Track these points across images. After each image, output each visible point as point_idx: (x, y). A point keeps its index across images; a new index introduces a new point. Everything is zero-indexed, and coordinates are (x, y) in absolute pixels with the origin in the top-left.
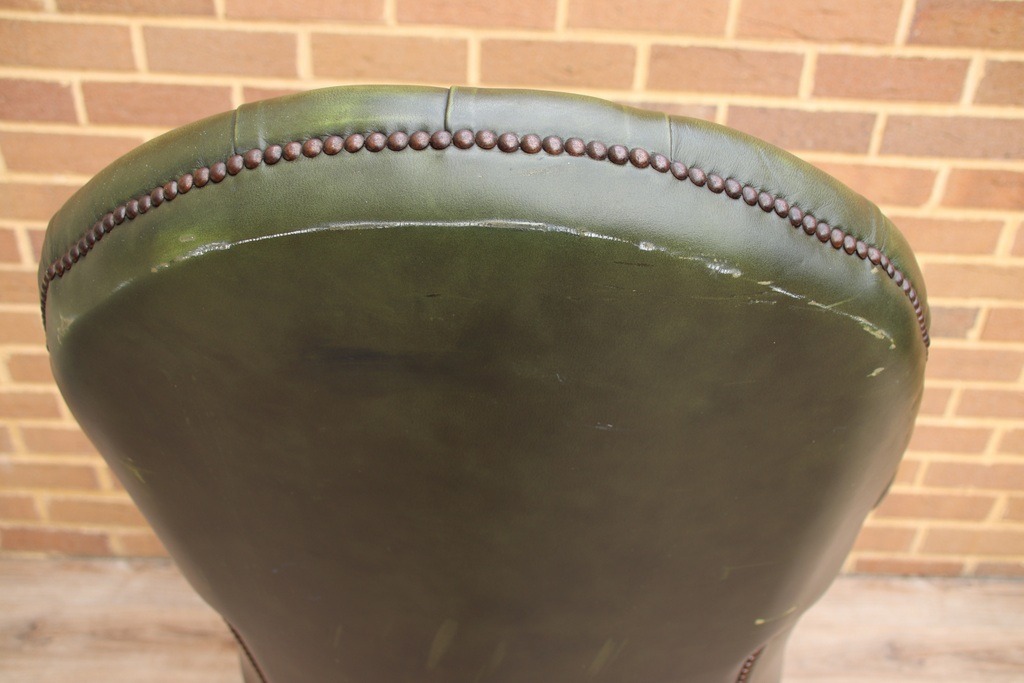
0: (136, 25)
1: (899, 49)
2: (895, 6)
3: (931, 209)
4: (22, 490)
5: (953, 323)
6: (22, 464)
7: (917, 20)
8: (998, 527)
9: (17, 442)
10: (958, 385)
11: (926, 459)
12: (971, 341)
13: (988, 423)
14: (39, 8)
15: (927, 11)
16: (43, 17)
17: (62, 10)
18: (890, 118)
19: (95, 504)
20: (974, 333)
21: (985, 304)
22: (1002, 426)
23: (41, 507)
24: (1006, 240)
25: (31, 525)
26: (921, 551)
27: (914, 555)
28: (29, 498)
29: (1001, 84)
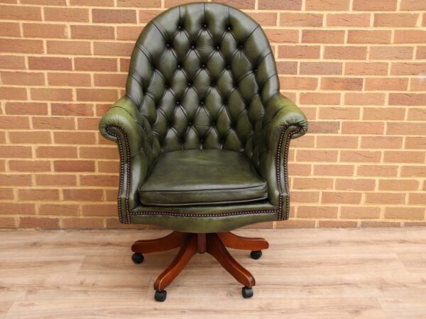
0: (92, 42)
1: (300, 44)
2: (297, 32)
3: (318, 90)
4: (31, 202)
5: (333, 128)
6: (33, 190)
7: (303, 36)
8: (364, 206)
9: (34, 181)
10: (339, 150)
11: (335, 178)
12: (340, 134)
13: (352, 164)
14: (66, 38)
15: (305, 33)
16: (67, 40)
17: (72, 38)
18: (301, 63)
19: (56, 206)
20: (340, 131)
21: (341, 121)
22: (356, 165)
23: (37, 208)
24: (342, 100)
25: (31, 216)
26: (341, 217)
27: (339, 219)
28: (33, 205)
29: (330, 53)
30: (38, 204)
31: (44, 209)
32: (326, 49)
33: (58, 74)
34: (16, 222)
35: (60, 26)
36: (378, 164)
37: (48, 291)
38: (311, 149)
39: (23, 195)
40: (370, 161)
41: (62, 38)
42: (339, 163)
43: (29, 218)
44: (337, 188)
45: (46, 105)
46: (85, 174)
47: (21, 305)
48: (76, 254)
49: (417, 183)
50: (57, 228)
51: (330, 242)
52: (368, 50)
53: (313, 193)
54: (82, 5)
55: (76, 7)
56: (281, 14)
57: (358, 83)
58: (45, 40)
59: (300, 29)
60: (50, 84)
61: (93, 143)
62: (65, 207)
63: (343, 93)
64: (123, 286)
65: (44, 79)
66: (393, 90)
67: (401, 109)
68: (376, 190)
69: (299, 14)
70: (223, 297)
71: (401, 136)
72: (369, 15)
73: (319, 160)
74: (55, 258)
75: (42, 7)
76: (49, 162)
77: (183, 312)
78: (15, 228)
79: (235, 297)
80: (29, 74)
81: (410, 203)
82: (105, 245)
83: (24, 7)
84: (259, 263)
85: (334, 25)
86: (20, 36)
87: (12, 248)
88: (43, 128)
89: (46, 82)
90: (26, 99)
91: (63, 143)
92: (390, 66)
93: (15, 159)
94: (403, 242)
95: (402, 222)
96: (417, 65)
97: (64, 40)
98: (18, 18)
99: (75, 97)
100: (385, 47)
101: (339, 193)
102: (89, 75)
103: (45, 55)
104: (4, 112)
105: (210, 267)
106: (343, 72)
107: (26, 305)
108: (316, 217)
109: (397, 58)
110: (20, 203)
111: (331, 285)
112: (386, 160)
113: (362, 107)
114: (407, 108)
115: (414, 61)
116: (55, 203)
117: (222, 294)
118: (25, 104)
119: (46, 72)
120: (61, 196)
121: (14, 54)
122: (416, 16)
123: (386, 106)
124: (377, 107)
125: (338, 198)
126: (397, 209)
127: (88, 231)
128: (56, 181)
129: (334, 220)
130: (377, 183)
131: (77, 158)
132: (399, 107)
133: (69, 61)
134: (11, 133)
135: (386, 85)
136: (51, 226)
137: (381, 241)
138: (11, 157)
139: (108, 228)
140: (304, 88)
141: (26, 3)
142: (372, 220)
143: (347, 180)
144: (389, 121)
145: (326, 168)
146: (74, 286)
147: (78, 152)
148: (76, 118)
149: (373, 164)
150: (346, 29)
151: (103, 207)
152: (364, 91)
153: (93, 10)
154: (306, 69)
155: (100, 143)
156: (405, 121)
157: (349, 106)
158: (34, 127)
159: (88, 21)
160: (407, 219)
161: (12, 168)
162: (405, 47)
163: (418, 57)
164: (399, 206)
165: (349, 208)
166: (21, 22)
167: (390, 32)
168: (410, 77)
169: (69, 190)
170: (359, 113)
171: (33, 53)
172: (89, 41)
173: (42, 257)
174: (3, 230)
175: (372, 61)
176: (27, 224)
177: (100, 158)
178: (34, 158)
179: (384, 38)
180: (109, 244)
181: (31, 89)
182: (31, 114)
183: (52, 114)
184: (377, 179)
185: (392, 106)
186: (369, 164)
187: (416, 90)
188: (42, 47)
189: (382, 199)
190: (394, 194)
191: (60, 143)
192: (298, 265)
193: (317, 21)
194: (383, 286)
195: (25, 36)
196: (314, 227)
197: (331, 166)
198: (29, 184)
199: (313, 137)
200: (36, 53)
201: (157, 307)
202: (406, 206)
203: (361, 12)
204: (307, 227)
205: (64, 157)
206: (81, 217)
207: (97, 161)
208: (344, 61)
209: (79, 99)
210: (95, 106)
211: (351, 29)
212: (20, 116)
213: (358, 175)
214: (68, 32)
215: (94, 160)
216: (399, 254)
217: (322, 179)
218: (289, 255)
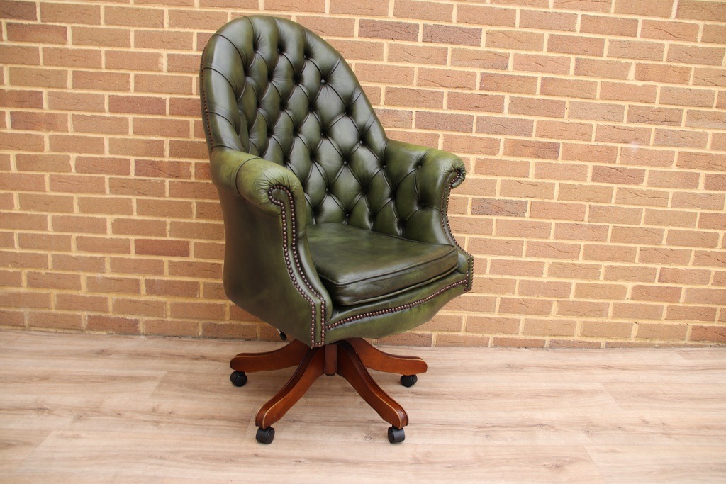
0: (194, 77)
1: (477, 92)
2: (474, 75)
3: (500, 156)
4: (103, 295)
5: (518, 209)
6: (106, 278)
7: (482, 80)
8: (556, 319)
9: (108, 266)
10: (525, 240)
11: (518, 278)
12: (527, 218)
13: (542, 260)
14: (160, 70)
15: (485, 77)
16: (161, 74)
17: (169, 71)
18: (478, 117)
19: (135, 302)
20: (527, 214)
21: (529, 200)
22: (548, 262)
23: (110, 304)
24: (532, 171)
25: (103, 314)
26: (523, 333)
27: (521, 336)
28: (106, 299)
29: (517, 106)
30: (112, 298)
31: (120, 306)
32: (513, 100)
33: (146, 120)
34: (83, 322)
35: (152, 54)
36: (575, 262)
37: (104, 418)
38: (488, 237)
39: (93, 284)
40: (566, 258)
41: (155, 71)
42: (524, 258)
43: (99, 317)
44: (521, 293)
45: (128, 161)
46: (176, 259)
47: (61, 436)
48: (155, 369)
49: (624, 289)
50: (136, 333)
51: (510, 367)
52: (567, 106)
53: (488, 299)
54: (185, 27)
55: (177, 30)
56: (453, 50)
57: (554, 149)
58: (132, 74)
59: (479, 72)
60: (135, 133)
61: (188, 216)
62: (147, 303)
63: (533, 161)
64: (212, 418)
65: (128, 125)
66: (598, 161)
67: (608, 187)
68: (572, 298)
69: (477, 51)
70: (358, 441)
71: (607, 224)
72: (569, 59)
73: (498, 253)
74: (125, 372)
75: (132, 30)
76: (128, 240)
77: (298, 461)
78: (82, 330)
79: (378, 441)
80: (109, 119)
81: (614, 316)
82: (197, 359)
83: (109, 29)
84: (413, 393)
85: (523, 70)
86: (101, 68)
87: (71, 355)
88: (123, 194)
89: (131, 130)
90: (102, 152)
91: (148, 215)
92: (594, 129)
93: (84, 235)
94: (607, 367)
95: (603, 341)
96: (629, 130)
97: (157, 74)
98: (101, 44)
99: (167, 153)
100: (590, 103)
101: (523, 300)
102: (187, 123)
103: (132, 93)
104: (73, 170)
105: (342, 395)
106: (534, 134)
107: (67, 438)
108: (491, 333)
109: (604, 119)
110: (88, 295)
111: (517, 426)
112: (586, 257)
113: (557, 183)
114: (615, 186)
115: (625, 124)
116: (135, 298)
117: (357, 437)
118: (102, 159)
119: (130, 117)
120: (143, 288)
121: (91, 92)
122: (628, 66)
123: (589, 182)
124: (577, 183)
125: (522, 307)
126: (596, 324)
127: (177, 339)
128: (137, 267)
129: (514, 336)
130: (573, 287)
131: (165, 236)
132: (605, 184)
133: (162, 102)
134: (81, 200)
135: (588, 154)
136: (128, 329)
137: (578, 367)
138: (80, 232)
139: (204, 337)
140: (482, 153)
141: (112, 24)
142: (564, 338)
143: (535, 282)
144: (592, 204)
145: (507, 264)
146: (142, 413)
147: (168, 228)
148: (167, 181)
149: (570, 261)
150: (539, 75)
151: (199, 306)
152: (560, 161)
153: (198, 33)
154: (484, 126)
155: (197, 217)
156: (613, 204)
157: (540, 181)
158: (111, 192)
159: (191, 49)
160: (610, 338)
161: (80, 248)
162: (614, 105)
163: (630, 121)
164: (600, 320)
165: (536, 320)
166: (103, 49)
167: (596, 83)
168: (620, 145)
169: (153, 281)
170: (553, 190)
171: (115, 90)
172: (190, 75)
173: (108, 371)
174: (67, 331)
175: (572, 121)
176: (97, 324)
177: (197, 238)
178: (109, 235)
179: (587, 90)
180: (203, 357)
181: (110, 139)
182: (108, 173)
183: (136, 175)
184: (574, 282)
185: (596, 184)
186: (565, 261)
187: (627, 164)
188: (128, 82)
189: (578, 310)
190: (594, 304)
191: (144, 214)
192: (469, 397)
193: (502, 62)
194: (590, 428)
195: (107, 68)
196: (487, 346)
197: (514, 261)
198: (102, 270)
199: (491, 221)
200: (120, 90)
201: (259, 452)
202: (609, 320)
203: (558, 55)
204: (479, 346)
205: (150, 234)
206: (169, 319)
207: (192, 241)
208: (535, 119)
209: (172, 155)
210: (193, 165)
211: (546, 75)
212: (94, 175)
213: (549, 276)
214: (164, 62)
215: (189, 240)
216: (604, 384)
217: (501, 280)
218: (455, 382)
